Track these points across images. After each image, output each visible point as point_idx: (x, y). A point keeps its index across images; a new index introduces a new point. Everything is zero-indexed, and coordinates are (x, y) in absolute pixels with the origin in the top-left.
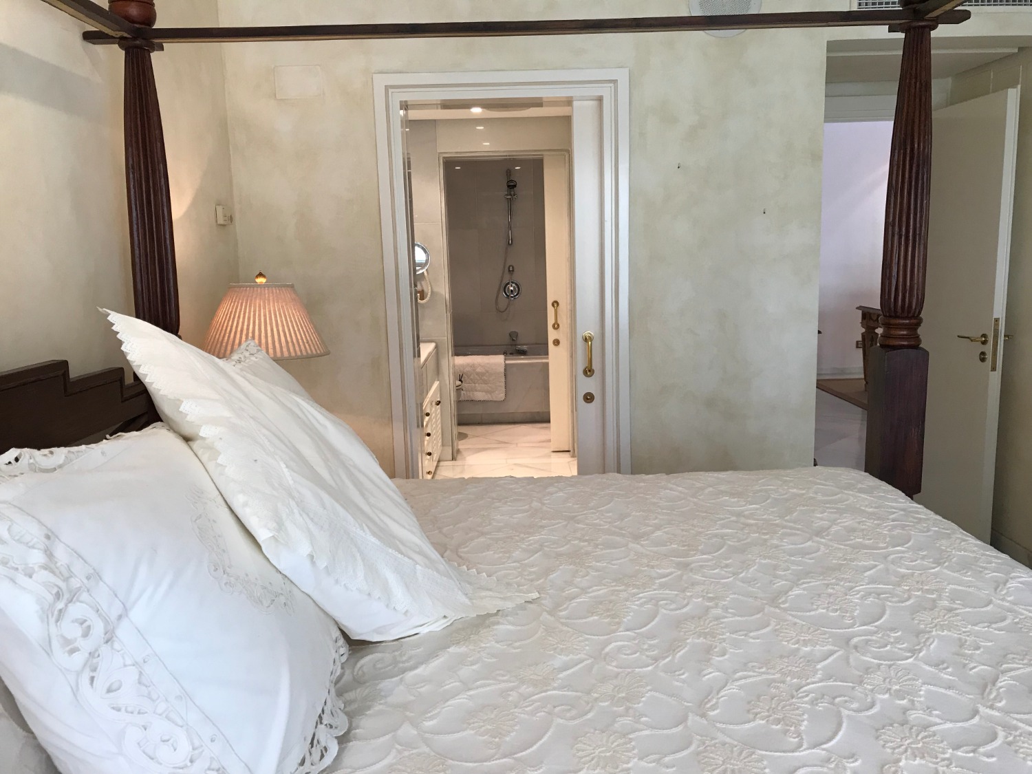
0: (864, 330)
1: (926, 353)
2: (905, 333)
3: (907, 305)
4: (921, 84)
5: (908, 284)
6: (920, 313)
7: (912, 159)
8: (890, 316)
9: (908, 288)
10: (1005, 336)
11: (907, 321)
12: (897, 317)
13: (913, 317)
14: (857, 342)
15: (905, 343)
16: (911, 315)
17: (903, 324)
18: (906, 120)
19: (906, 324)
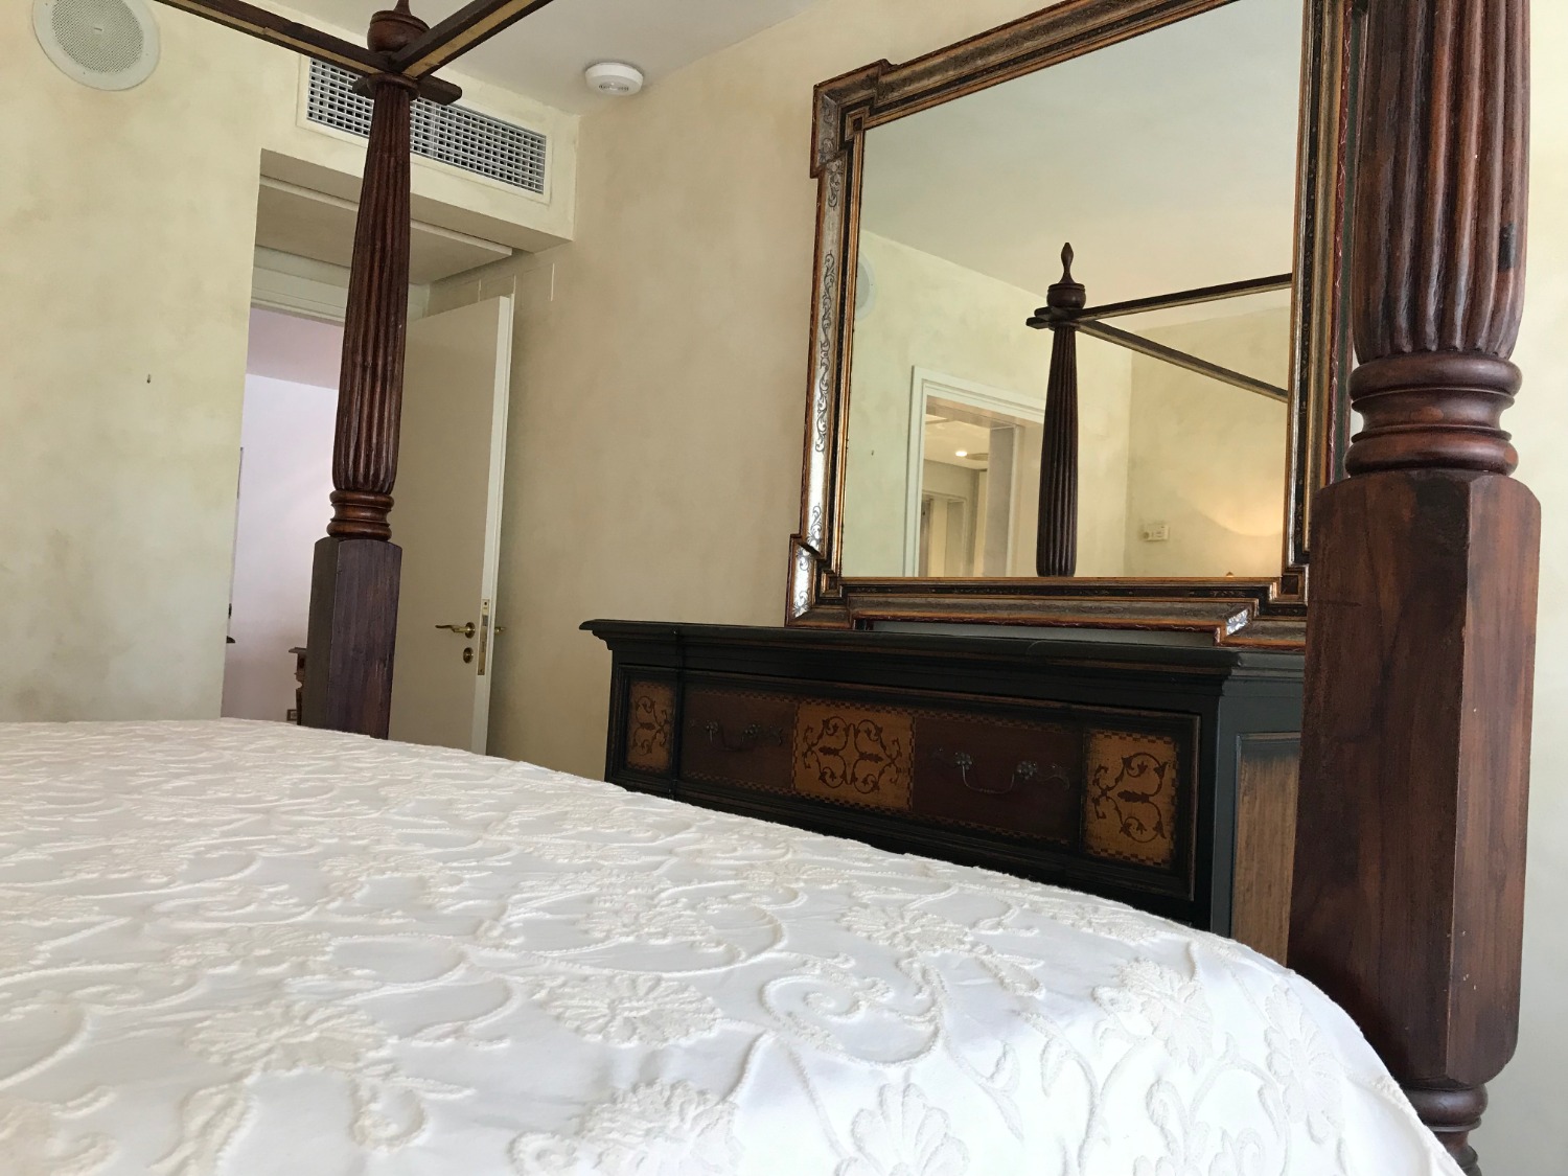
0: (300, 685)
1: (398, 551)
2: (368, 514)
3: (372, 472)
4: (396, 162)
5: (374, 441)
6: (390, 489)
7: (383, 260)
8: (347, 489)
9: (374, 446)
10: (496, 628)
11: (372, 498)
12: (357, 490)
13: (380, 493)
14: (289, 711)
15: (369, 531)
16: (377, 490)
17: (365, 501)
18: (376, 205)
19: (371, 502)
